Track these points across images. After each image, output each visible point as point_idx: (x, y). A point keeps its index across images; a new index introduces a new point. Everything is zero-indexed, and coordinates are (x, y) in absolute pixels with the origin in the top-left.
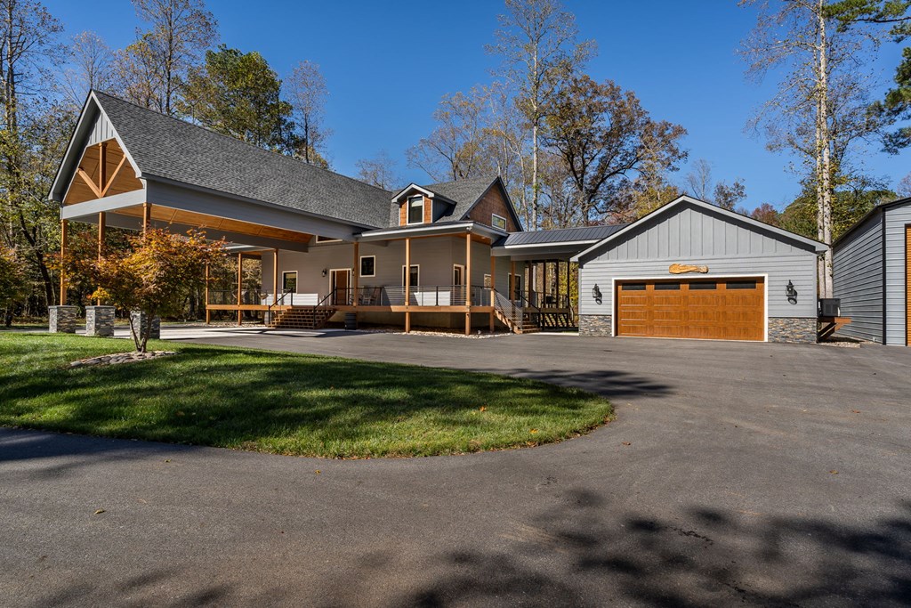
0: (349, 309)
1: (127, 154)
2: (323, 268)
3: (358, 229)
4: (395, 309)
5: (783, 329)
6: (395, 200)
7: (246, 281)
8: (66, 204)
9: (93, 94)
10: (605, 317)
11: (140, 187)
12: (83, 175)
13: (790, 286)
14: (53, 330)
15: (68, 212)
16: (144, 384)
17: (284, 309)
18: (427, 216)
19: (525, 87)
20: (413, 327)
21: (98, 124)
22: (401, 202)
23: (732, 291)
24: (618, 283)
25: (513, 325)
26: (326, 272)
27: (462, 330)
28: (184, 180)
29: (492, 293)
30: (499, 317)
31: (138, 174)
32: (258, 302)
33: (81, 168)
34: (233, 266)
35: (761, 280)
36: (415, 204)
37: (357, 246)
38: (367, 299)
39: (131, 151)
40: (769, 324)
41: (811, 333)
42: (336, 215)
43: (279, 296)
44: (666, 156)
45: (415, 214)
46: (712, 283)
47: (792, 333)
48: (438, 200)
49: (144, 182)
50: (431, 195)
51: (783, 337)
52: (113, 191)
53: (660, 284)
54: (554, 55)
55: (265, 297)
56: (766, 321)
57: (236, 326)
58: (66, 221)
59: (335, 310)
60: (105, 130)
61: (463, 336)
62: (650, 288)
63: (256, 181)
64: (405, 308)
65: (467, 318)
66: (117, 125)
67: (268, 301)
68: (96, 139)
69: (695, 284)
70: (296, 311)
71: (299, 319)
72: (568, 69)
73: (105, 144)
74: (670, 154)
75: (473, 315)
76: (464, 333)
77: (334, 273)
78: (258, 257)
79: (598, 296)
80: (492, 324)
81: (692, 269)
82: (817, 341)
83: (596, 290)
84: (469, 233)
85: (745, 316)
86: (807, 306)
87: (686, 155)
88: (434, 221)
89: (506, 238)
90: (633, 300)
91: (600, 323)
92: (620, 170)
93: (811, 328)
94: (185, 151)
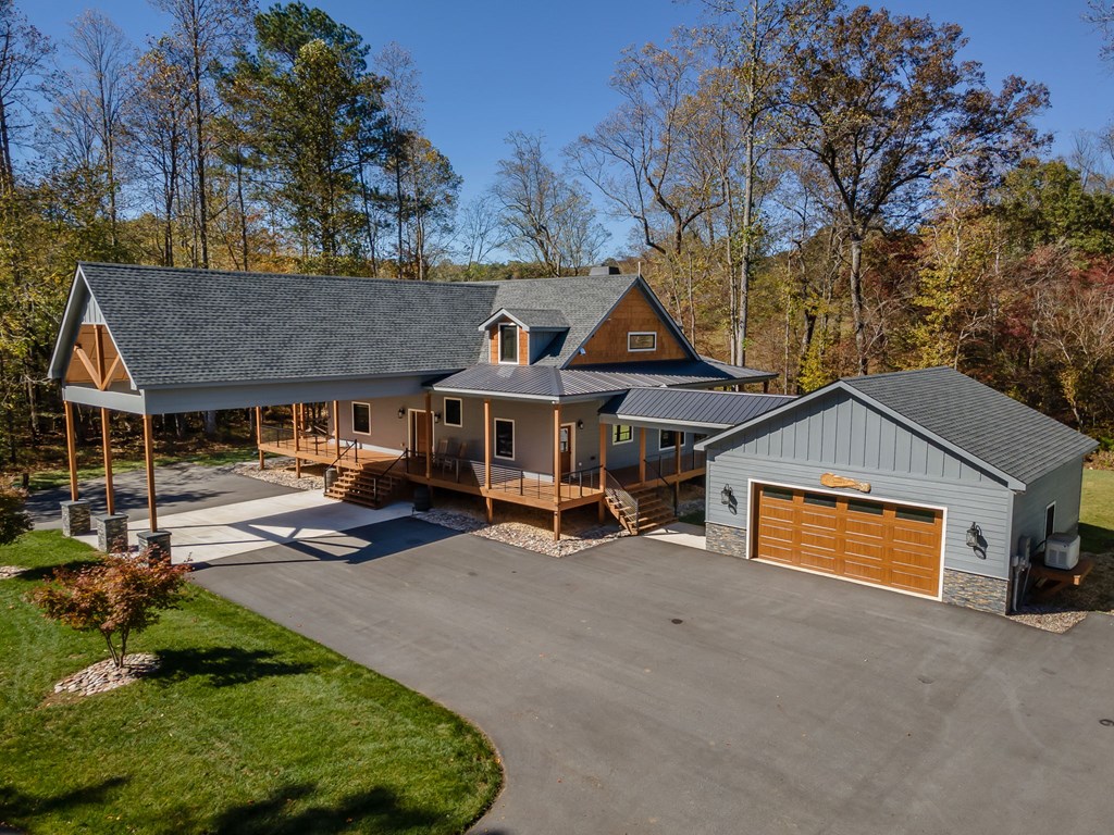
1: (119, 354)
2: (400, 407)
4: (473, 491)
5: (963, 588)
6: (482, 329)
10: (739, 532)
11: (139, 394)
12: (81, 354)
13: (975, 531)
14: (67, 532)
18: (523, 355)
21: (91, 304)
22: (492, 330)
23: (903, 521)
24: (757, 488)
25: (627, 521)
26: (403, 412)
27: (550, 527)
29: (602, 474)
30: (610, 507)
31: (134, 386)
33: (79, 345)
35: (939, 514)
39: (125, 354)
40: (945, 577)
41: (999, 600)
46: (878, 507)
47: (974, 595)
49: (142, 391)
50: (527, 328)
51: (963, 599)
53: (810, 496)
56: (942, 573)
59: (405, 480)
61: (549, 533)
64: (486, 493)
65: (556, 514)
66: (107, 313)
69: (855, 504)
73: (99, 328)
77: (413, 413)
79: (731, 500)
81: (849, 484)
82: (1010, 612)
83: (728, 492)
84: (556, 407)
85: (918, 559)
86: (998, 563)
87: (1050, 139)
88: (531, 364)
89: (624, 396)
90: (776, 513)
91: (731, 538)
92: (920, 170)
93: (1001, 593)
94: (191, 326)
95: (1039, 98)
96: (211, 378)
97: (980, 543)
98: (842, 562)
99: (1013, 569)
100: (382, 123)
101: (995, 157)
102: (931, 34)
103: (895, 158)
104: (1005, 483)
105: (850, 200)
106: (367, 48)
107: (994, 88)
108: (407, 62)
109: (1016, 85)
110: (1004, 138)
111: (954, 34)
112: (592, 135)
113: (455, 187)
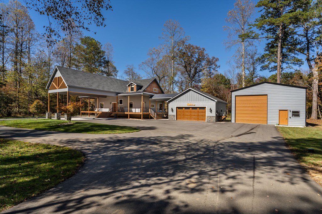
0: (115, 113)
1: (64, 80)
2: (110, 102)
3: (118, 93)
4: (126, 113)
5: (209, 119)
6: (127, 85)
7: (91, 105)
8: (49, 90)
9: (56, 67)
10: (174, 116)
11: (67, 88)
12: (53, 83)
13: (211, 109)
14: (47, 118)
15: (50, 92)
16: (72, 127)
17: (100, 113)
18: (135, 90)
19: (170, 49)
20: (130, 118)
21: (57, 73)
22: (129, 86)
23: (200, 110)
24: (177, 107)
25: (154, 117)
26: (111, 103)
27: (141, 118)
28: (76, 86)
29: (150, 109)
30: (151, 115)
31: (66, 85)
32: (94, 111)
33: (53, 82)
34: (87, 101)
35: (205, 107)
36: (132, 87)
37: (117, 97)
38: (120, 110)
39: (65, 80)
41: (214, 120)
42: (112, 90)
43: (99, 109)
44: (214, 67)
45: (132, 89)
46: (196, 108)
47: (211, 119)
48: (137, 86)
49: (68, 87)
50: (136, 85)
51: (209, 121)
52: (60, 88)
53: (186, 108)
54: (178, 39)
55: (96, 109)
56: (206, 117)
57: (88, 117)
58: (49, 93)
59: (112, 113)
60: (58, 74)
61: (140, 120)
62: (184, 109)
63: (92, 84)
64: (128, 113)
65: (142, 116)
66: (61, 74)
67: (96, 110)
68: (56, 76)
69: (193, 108)
70: (103, 113)
71: (104, 115)
72: (183, 42)
73: (59, 77)
74: (215, 66)
75: (143, 115)
76: (141, 119)
77: (113, 103)
78: (94, 98)
80: (150, 117)
81: (192, 105)
82: (216, 122)
83: (172, 109)
84: (142, 95)
85: (203, 116)
86: (214, 114)
87: (220, 66)
88: (137, 91)
89: (153, 96)
90: (180, 112)
91: (173, 117)
92: (201, 71)
93: (215, 118)
94: (76, 78)
95: (217, 60)
96: (80, 86)
97: (211, 111)
98: (191, 118)
99: (216, 115)
100: (104, 59)
101: (212, 69)
102: (200, 49)
103: (196, 69)
104: (214, 101)
105: (189, 75)
106: (102, 45)
107: (211, 58)
108: (111, 46)
109: (214, 58)
110: (213, 66)
111: (204, 49)
112: (144, 62)
113: (117, 72)
